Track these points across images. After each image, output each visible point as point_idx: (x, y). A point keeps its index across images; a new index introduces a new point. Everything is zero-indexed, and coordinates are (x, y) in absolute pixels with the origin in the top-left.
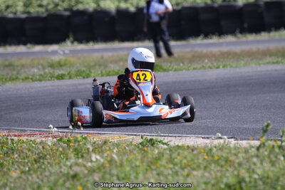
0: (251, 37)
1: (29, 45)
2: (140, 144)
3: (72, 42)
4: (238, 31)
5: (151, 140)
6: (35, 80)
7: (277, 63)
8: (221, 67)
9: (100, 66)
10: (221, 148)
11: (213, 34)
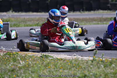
0: (87, 13)
2: (41, 56)
3: (12, 12)
5: (46, 55)
7: (98, 24)
9: (24, 22)
10: (76, 60)
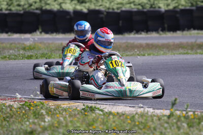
0: (169, 34)
1: (9, 34)
2: (83, 109)
3: (41, 33)
4: (160, 29)
5: (91, 107)
6: (11, 59)
7: (187, 53)
8: (146, 55)
10: (142, 115)
11: (143, 31)
